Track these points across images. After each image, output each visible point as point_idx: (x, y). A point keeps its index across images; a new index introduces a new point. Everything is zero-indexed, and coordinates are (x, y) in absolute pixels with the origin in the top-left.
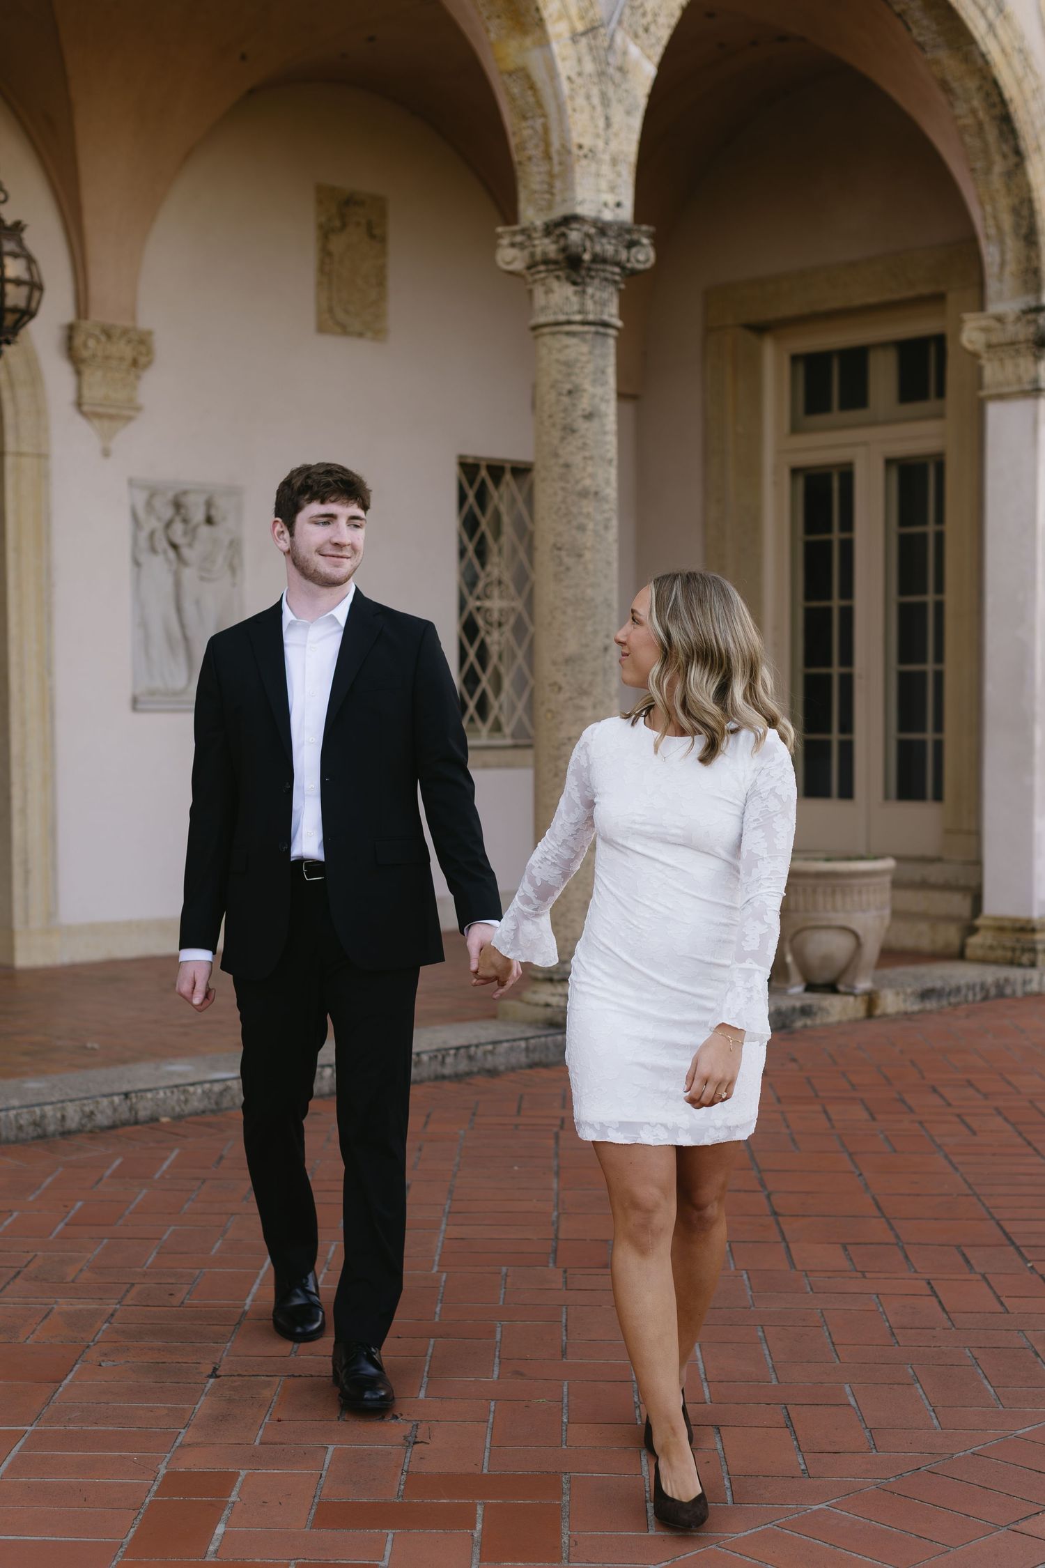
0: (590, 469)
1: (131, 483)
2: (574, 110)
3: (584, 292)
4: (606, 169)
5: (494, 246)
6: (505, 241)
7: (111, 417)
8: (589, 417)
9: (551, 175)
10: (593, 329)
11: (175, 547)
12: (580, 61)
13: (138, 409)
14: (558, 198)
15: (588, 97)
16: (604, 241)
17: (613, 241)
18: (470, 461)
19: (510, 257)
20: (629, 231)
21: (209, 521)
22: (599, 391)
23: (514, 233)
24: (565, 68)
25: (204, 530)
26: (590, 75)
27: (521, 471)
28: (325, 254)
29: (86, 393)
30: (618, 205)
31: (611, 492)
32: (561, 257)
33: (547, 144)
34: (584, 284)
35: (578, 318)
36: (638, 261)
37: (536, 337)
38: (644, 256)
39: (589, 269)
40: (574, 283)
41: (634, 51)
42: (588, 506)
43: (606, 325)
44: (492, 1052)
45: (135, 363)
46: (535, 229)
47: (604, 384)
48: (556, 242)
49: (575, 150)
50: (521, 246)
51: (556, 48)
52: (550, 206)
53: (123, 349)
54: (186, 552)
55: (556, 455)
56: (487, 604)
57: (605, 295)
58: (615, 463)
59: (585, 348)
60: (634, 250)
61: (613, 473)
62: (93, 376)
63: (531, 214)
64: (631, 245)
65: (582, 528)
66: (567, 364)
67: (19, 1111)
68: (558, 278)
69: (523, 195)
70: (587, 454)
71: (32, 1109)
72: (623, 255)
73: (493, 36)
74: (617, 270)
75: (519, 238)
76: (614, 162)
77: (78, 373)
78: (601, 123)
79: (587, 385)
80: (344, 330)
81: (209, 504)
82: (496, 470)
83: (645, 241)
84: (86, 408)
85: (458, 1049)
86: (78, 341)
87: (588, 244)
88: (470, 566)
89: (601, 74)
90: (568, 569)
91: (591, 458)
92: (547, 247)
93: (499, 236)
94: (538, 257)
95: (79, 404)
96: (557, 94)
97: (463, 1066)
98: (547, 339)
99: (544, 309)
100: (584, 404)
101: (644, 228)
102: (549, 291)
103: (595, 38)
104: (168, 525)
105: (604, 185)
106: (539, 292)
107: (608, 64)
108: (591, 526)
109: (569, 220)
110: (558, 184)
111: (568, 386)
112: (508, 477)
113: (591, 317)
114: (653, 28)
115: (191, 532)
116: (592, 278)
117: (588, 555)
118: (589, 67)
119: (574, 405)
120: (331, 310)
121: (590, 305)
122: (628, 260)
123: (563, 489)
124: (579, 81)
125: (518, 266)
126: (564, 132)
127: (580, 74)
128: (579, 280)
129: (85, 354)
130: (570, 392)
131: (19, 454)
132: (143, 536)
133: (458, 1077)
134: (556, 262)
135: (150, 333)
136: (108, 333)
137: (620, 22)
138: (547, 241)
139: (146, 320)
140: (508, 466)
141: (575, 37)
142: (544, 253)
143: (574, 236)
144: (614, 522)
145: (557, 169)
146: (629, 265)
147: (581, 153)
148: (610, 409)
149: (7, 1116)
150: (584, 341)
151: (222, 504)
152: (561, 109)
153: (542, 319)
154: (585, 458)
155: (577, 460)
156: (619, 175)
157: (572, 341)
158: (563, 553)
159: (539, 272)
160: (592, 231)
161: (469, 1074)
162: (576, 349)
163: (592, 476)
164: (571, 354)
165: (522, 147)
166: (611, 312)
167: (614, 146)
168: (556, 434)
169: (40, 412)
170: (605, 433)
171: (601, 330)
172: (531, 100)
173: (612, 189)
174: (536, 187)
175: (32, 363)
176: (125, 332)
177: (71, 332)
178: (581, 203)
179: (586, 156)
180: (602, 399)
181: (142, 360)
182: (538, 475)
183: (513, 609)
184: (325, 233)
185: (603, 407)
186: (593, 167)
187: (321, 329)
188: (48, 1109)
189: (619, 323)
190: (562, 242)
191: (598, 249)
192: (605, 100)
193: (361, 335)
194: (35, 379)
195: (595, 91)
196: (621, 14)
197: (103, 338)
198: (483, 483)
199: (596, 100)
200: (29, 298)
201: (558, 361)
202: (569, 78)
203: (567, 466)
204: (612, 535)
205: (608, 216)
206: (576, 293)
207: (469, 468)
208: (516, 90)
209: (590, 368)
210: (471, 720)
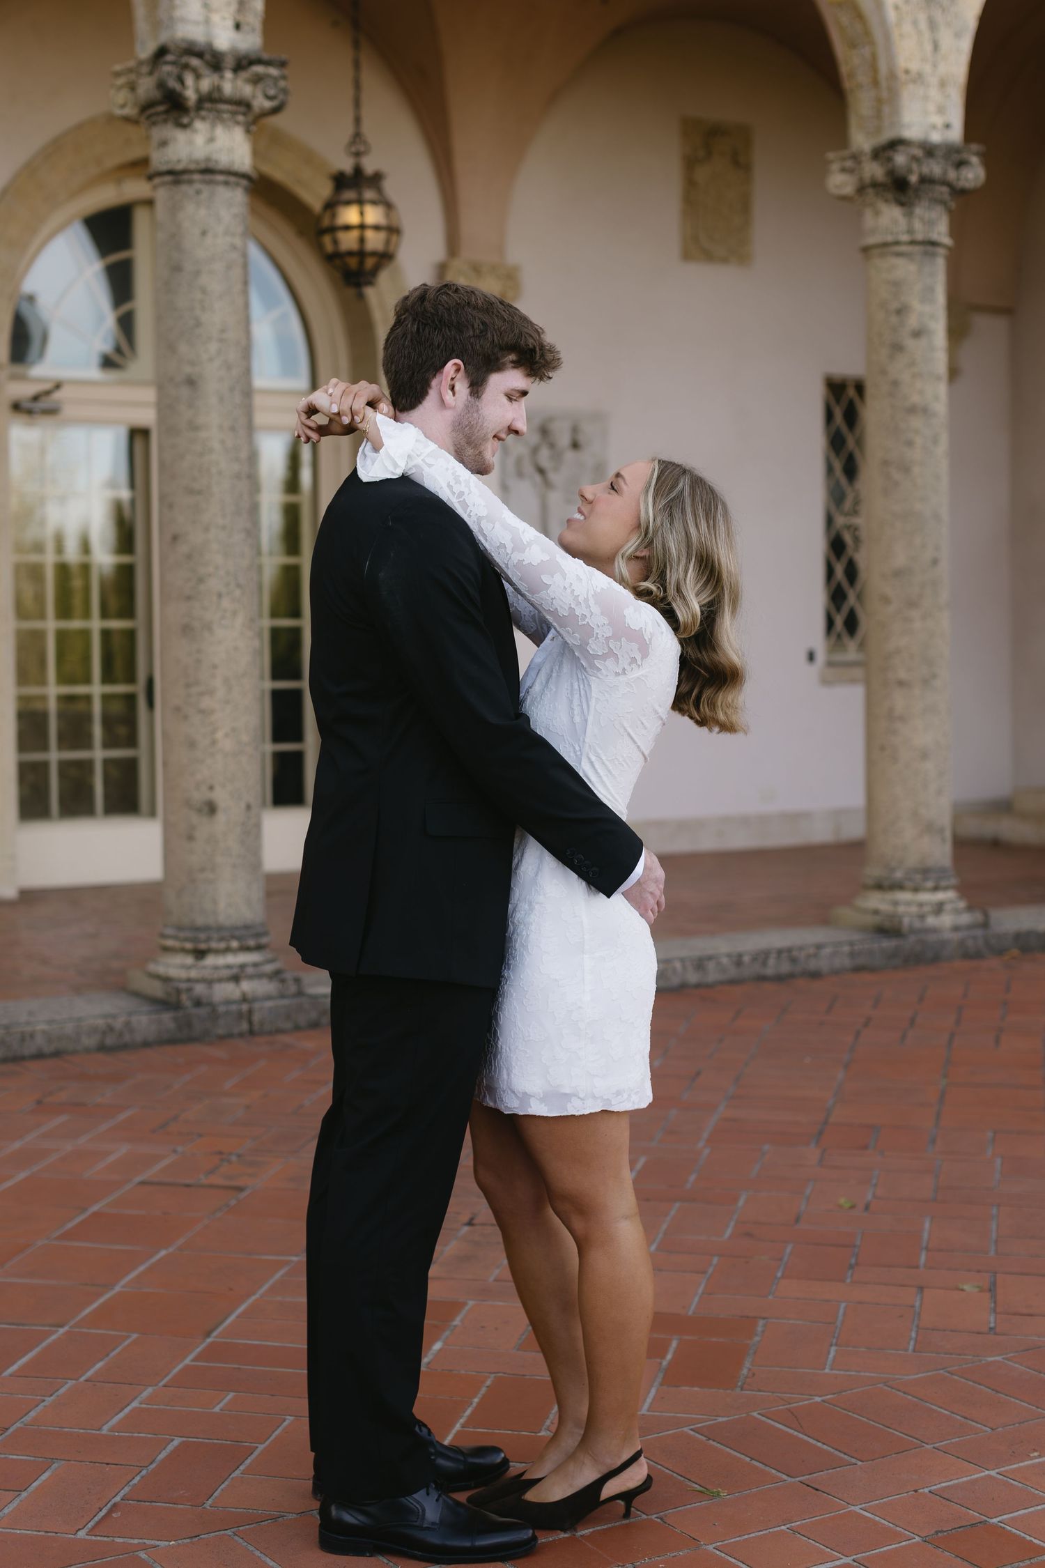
0: (918, 386)
2: (901, 37)
3: (912, 213)
4: (933, 92)
5: (825, 172)
6: (835, 167)
8: (917, 334)
9: (879, 100)
10: (921, 248)
11: (541, 471)
14: (886, 123)
15: (915, 23)
16: (932, 162)
17: (942, 162)
18: (836, 380)
19: (840, 182)
20: (958, 152)
21: (575, 445)
22: (928, 309)
23: (843, 159)
25: (570, 455)
28: (690, 184)
30: (947, 126)
31: (941, 408)
32: (888, 180)
33: (874, 68)
34: (912, 205)
35: (906, 238)
36: (968, 180)
37: (868, 258)
38: (974, 175)
39: (917, 190)
40: (902, 205)
42: (916, 422)
43: (934, 244)
44: (815, 955)
46: (863, 154)
47: (933, 302)
48: (884, 165)
49: (902, 77)
50: (852, 171)
52: (878, 130)
54: (552, 476)
55: (885, 373)
56: (854, 520)
57: (935, 215)
58: (943, 379)
59: (913, 268)
60: (963, 169)
61: (942, 389)
63: (860, 140)
64: (960, 164)
65: (910, 444)
66: (897, 284)
68: (886, 201)
69: (853, 121)
70: (916, 371)
72: (953, 175)
74: (945, 190)
75: (849, 164)
76: (942, 84)
78: (928, 47)
79: (916, 305)
80: (708, 256)
81: (575, 430)
83: (975, 160)
85: (780, 952)
87: (915, 166)
90: (896, 484)
91: (920, 375)
92: (874, 170)
93: (832, 162)
94: (867, 181)
96: (883, 22)
97: (785, 968)
98: (878, 260)
99: (873, 230)
100: (913, 322)
101: (974, 147)
102: (877, 213)
104: (535, 451)
105: (931, 107)
106: (868, 215)
108: (919, 441)
109: (896, 144)
110: (886, 109)
111: (895, 305)
113: (919, 237)
115: (557, 456)
116: (920, 199)
117: (916, 470)
119: (903, 323)
120: (696, 239)
121: (918, 225)
122: (958, 179)
123: (892, 405)
124: (905, 8)
125: (849, 190)
126: (891, 58)
128: (907, 201)
130: (898, 311)
132: (511, 461)
133: (779, 978)
134: (883, 185)
135: (517, 269)
138: (875, 165)
139: (514, 257)
142: (872, 177)
143: (900, 159)
144: (944, 439)
145: (885, 94)
146: (958, 184)
147: (909, 77)
148: (939, 327)
150: (913, 260)
151: (588, 429)
152: (888, 36)
153: (872, 240)
154: (913, 375)
155: (906, 376)
156: (948, 96)
157: (901, 261)
158: (892, 469)
159: (869, 196)
160: (918, 152)
161: (791, 976)
162: (904, 269)
163: (921, 392)
164: (899, 274)
165: (853, 74)
166: (940, 231)
167: (942, 68)
168: (885, 352)
170: (934, 350)
171: (930, 249)
172: (860, 28)
173: (940, 111)
174: (865, 113)
176: (494, 267)
178: (908, 126)
179: (913, 81)
180: (933, 316)
182: (869, 392)
184: (690, 163)
185: (933, 324)
186: (921, 90)
187: (686, 256)
189: (948, 242)
190: (889, 165)
191: (925, 170)
192: (933, 25)
193: (725, 260)
195: (922, 17)
199: (923, 25)
200: (389, 242)
201: (886, 281)
202: (897, 8)
203: (895, 383)
204: (942, 450)
205: (935, 138)
206: (904, 215)
207: (835, 387)
208: (845, 19)
209: (919, 287)
210: (839, 636)
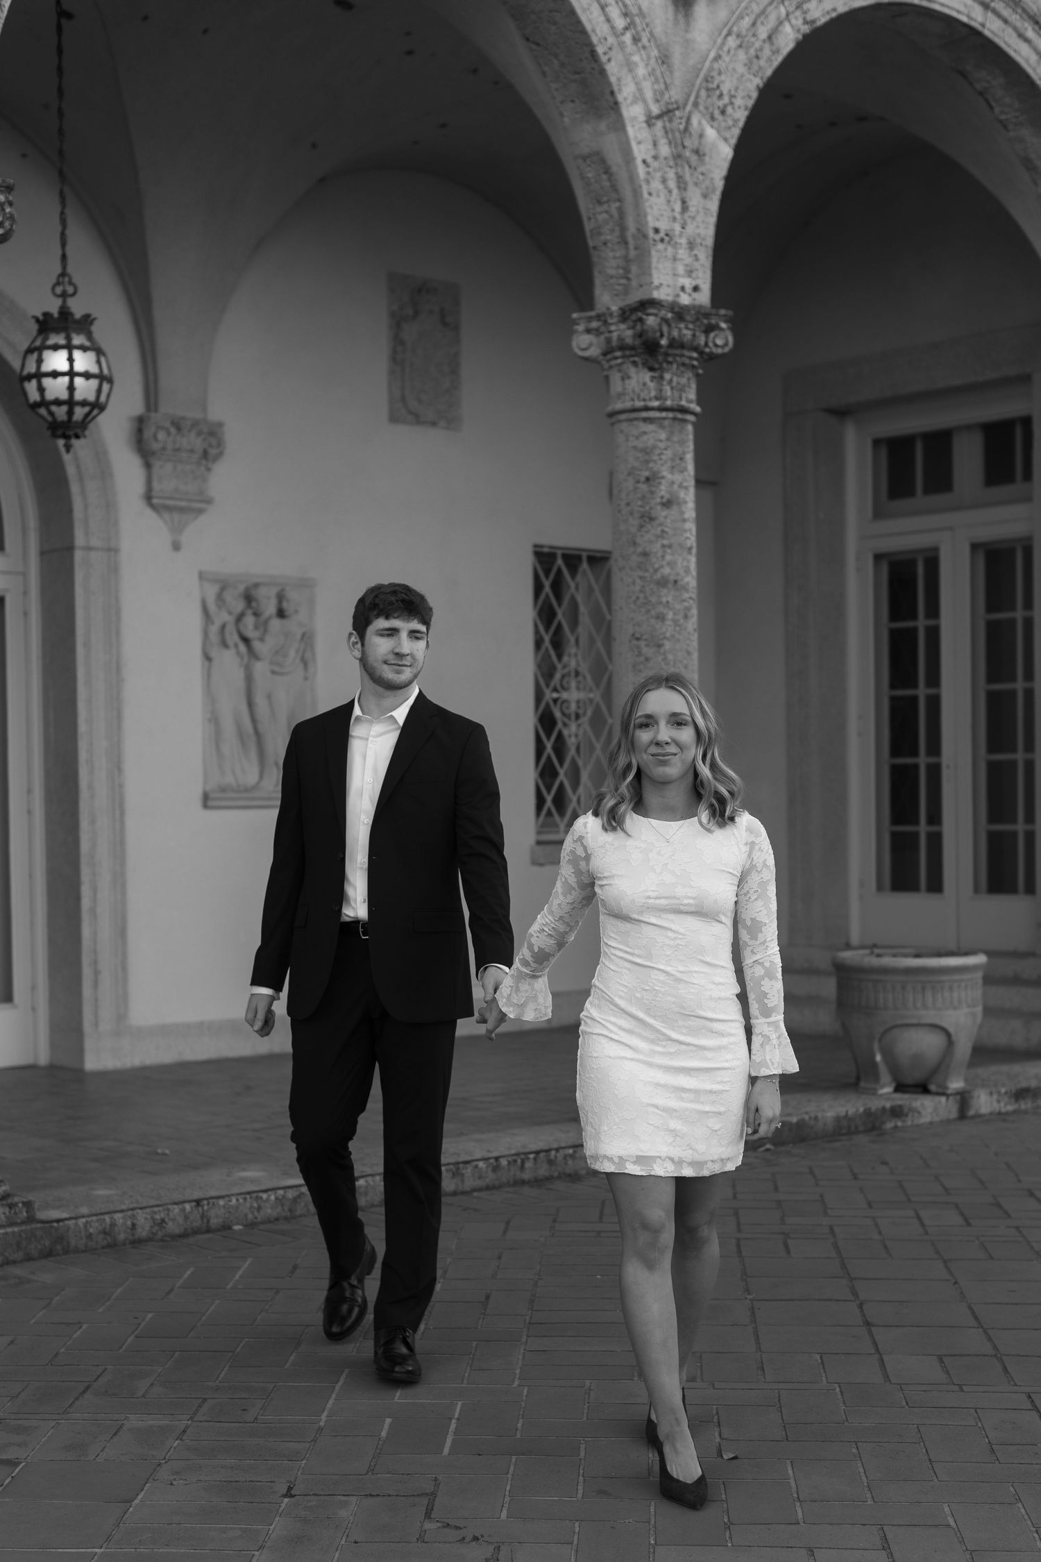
0: (668, 558)
1: (202, 576)
2: (650, 194)
3: (662, 378)
4: (683, 253)
5: (571, 333)
6: (581, 327)
7: (181, 510)
8: (667, 504)
9: (626, 259)
10: (671, 415)
11: (246, 640)
12: (655, 144)
13: (209, 501)
14: (634, 283)
15: (664, 181)
16: (682, 326)
17: (691, 326)
18: (546, 550)
19: (585, 343)
20: (707, 315)
21: (281, 614)
22: (678, 478)
23: (590, 319)
24: (640, 152)
25: (276, 623)
26: (666, 158)
27: (598, 560)
28: (397, 342)
29: (156, 485)
30: (696, 289)
31: (691, 581)
32: (638, 342)
33: (623, 229)
34: (661, 369)
35: (656, 404)
36: (716, 346)
37: (613, 424)
38: (723, 340)
39: (667, 355)
40: (651, 369)
41: (711, 133)
42: (667, 596)
43: (684, 410)
45: (205, 454)
46: (611, 315)
47: (684, 470)
48: (633, 328)
49: (651, 234)
50: (597, 332)
51: (631, 131)
52: (626, 291)
53: (193, 441)
54: (257, 645)
55: (635, 544)
56: (565, 695)
57: (684, 381)
58: (694, 551)
59: (663, 435)
60: (712, 335)
61: (693, 559)
62: (163, 469)
63: (607, 300)
64: (709, 329)
65: (661, 618)
66: (646, 451)
67: (89, 1219)
68: (635, 364)
69: (598, 281)
70: (665, 542)
71: (102, 1217)
72: (702, 340)
73: (566, 120)
74: (695, 355)
75: (594, 324)
76: (691, 245)
77: (148, 466)
78: (678, 207)
79: (665, 473)
80: (418, 419)
81: (281, 597)
82: (573, 559)
83: (723, 325)
84: (155, 501)
85: (537, 1153)
86: (148, 434)
87: (665, 329)
88: (547, 656)
89: (678, 157)
90: (647, 659)
91: (670, 546)
92: (623, 332)
93: (575, 322)
94: (614, 343)
95: (148, 497)
96: (632, 177)
98: (624, 426)
99: (620, 395)
100: (663, 490)
101: (723, 312)
102: (626, 377)
103: (670, 121)
104: (240, 618)
105: (681, 269)
106: (615, 377)
107: (684, 147)
108: (670, 615)
109: (646, 305)
110: (634, 268)
111: (646, 474)
112: (585, 565)
113: (669, 403)
114: (729, 110)
115: (263, 626)
116: (670, 363)
117: (667, 645)
118: (665, 150)
119: (652, 493)
120: (403, 399)
121: (668, 391)
122: (706, 345)
123: (641, 577)
124: (655, 164)
125: (594, 352)
126: (641, 216)
127: (655, 158)
128: (657, 366)
129: (155, 446)
130: (648, 479)
131: (89, 549)
132: (214, 629)
133: (539, 1182)
134: (632, 348)
135: (221, 425)
136: (177, 425)
137: (696, 104)
138: (622, 326)
139: (217, 411)
140: (584, 555)
141: (650, 121)
142: (620, 339)
144: (694, 612)
145: (632, 253)
146: (707, 350)
147: (657, 237)
148: (689, 497)
149: (76, 1224)
150: (662, 427)
151: (293, 595)
152: (637, 193)
153: (619, 406)
154: (663, 546)
155: (656, 547)
156: (696, 258)
157: (650, 427)
158: (642, 643)
159: (616, 358)
160: (670, 315)
162: (655, 435)
163: (671, 564)
164: (649, 440)
165: (597, 232)
166: (690, 398)
167: (690, 228)
168: (634, 522)
169: (110, 506)
170: (684, 521)
171: (679, 416)
172: (607, 184)
173: (690, 273)
174: (612, 272)
175: (101, 456)
176: (195, 423)
177: (140, 424)
178: (658, 288)
179: (662, 240)
180: (681, 486)
181: (213, 452)
182: (615, 564)
183: (591, 701)
184: (398, 322)
185: (682, 494)
186: (670, 250)
187: (394, 419)
188: (118, 1216)
189: (698, 409)
190: (639, 327)
191: (675, 333)
192: (682, 184)
193: (434, 424)
194: (105, 472)
195: (671, 175)
196: (697, 96)
197: (173, 430)
198: (559, 571)
199: (672, 184)
200: (99, 391)
201: (635, 448)
202: (644, 162)
203: (645, 554)
204: (692, 624)
205: (685, 300)
206: (653, 378)
207: (544, 557)
208: (590, 174)
209: (669, 453)
210: (549, 813)
